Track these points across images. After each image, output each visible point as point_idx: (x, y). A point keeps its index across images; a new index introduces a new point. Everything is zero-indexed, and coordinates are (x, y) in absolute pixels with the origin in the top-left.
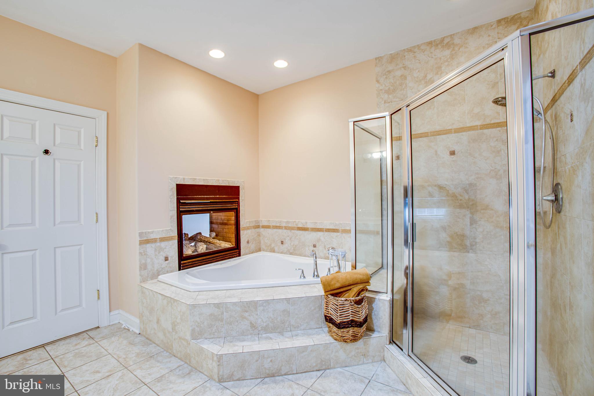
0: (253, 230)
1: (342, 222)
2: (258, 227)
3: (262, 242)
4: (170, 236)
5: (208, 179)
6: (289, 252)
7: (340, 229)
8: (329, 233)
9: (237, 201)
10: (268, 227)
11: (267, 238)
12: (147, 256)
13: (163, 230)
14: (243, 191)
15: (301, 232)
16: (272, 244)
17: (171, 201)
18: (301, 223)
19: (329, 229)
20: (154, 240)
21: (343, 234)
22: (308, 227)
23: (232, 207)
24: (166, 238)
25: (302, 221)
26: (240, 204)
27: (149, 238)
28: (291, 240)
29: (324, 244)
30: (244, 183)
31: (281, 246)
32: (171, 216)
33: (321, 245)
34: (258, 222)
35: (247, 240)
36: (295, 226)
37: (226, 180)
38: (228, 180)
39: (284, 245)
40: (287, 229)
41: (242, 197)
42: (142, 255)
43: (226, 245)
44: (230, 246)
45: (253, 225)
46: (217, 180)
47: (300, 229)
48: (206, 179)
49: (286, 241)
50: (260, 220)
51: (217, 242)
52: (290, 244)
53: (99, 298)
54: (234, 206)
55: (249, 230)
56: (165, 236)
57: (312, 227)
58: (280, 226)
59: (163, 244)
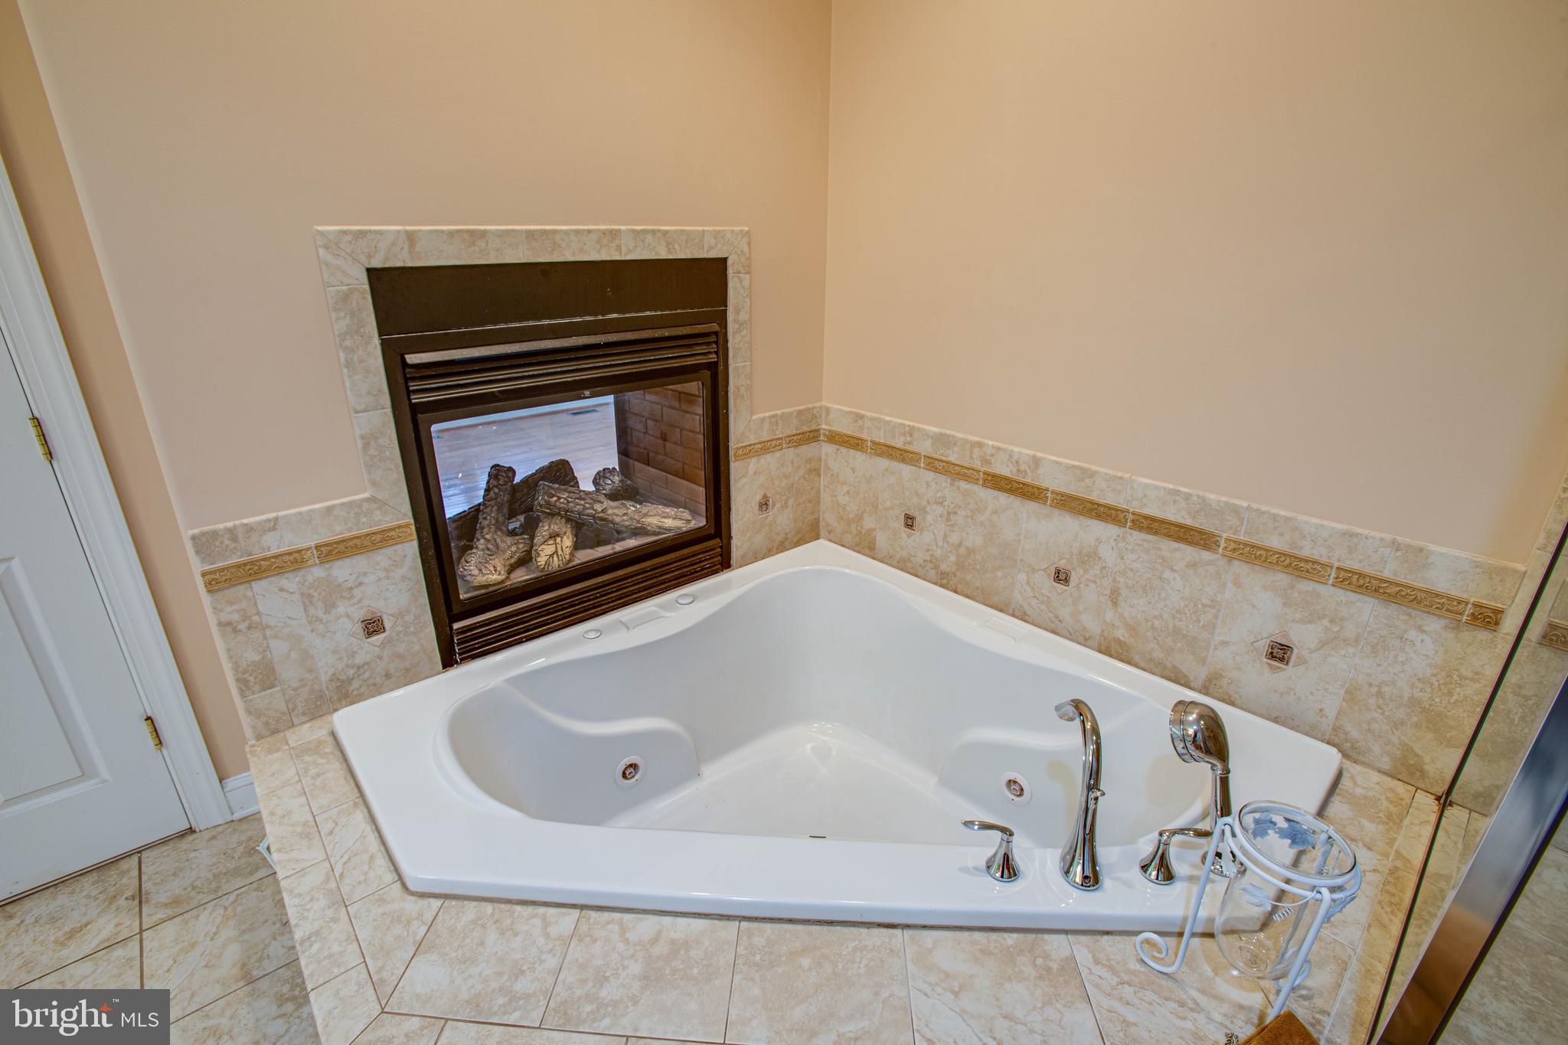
0: (790, 453)
1: (1245, 504)
2: (812, 437)
3: (826, 498)
4: (374, 529)
5: (555, 232)
6: (936, 567)
7: (1224, 535)
8: (1150, 537)
9: (716, 333)
10: (854, 443)
11: (845, 489)
12: (268, 632)
13: (329, 509)
14: (746, 283)
15: (1003, 499)
16: (865, 515)
17: (349, 364)
18: (1010, 456)
19: (1153, 519)
20: (287, 558)
21: (1236, 563)
22: (1044, 485)
23: (690, 362)
24: (351, 543)
25: (1017, 449)
26: (730, 345)
27: (258, 554)
28: (948, 520)
29: (1114, 580)
30: (749, 244)
31: (904, 535)
32: (362, 437)
33: (1094, 582)
34: (814, 417)
35: (758, 497)
36: (977, 464)
37: (654, 232)
38: (666, 232)
39: (916, 534)
40: (936, 470)
41: (738, 311)
42: (235, 631)
43: (666, 520)
44: (685, 528)
45: (789, 432)
46: (604, 233)
47: (997, 483)
48: (545, 232)
49: (929, 518)
50: (821, 407)
51: (625, 514)
52: (945, 536)
53: (160, 743)
54: (702, 355)
55: (768, 457)
56: (347, 535)
57: (1063, 489)
58: (906, 451)
59: (343, 570)
